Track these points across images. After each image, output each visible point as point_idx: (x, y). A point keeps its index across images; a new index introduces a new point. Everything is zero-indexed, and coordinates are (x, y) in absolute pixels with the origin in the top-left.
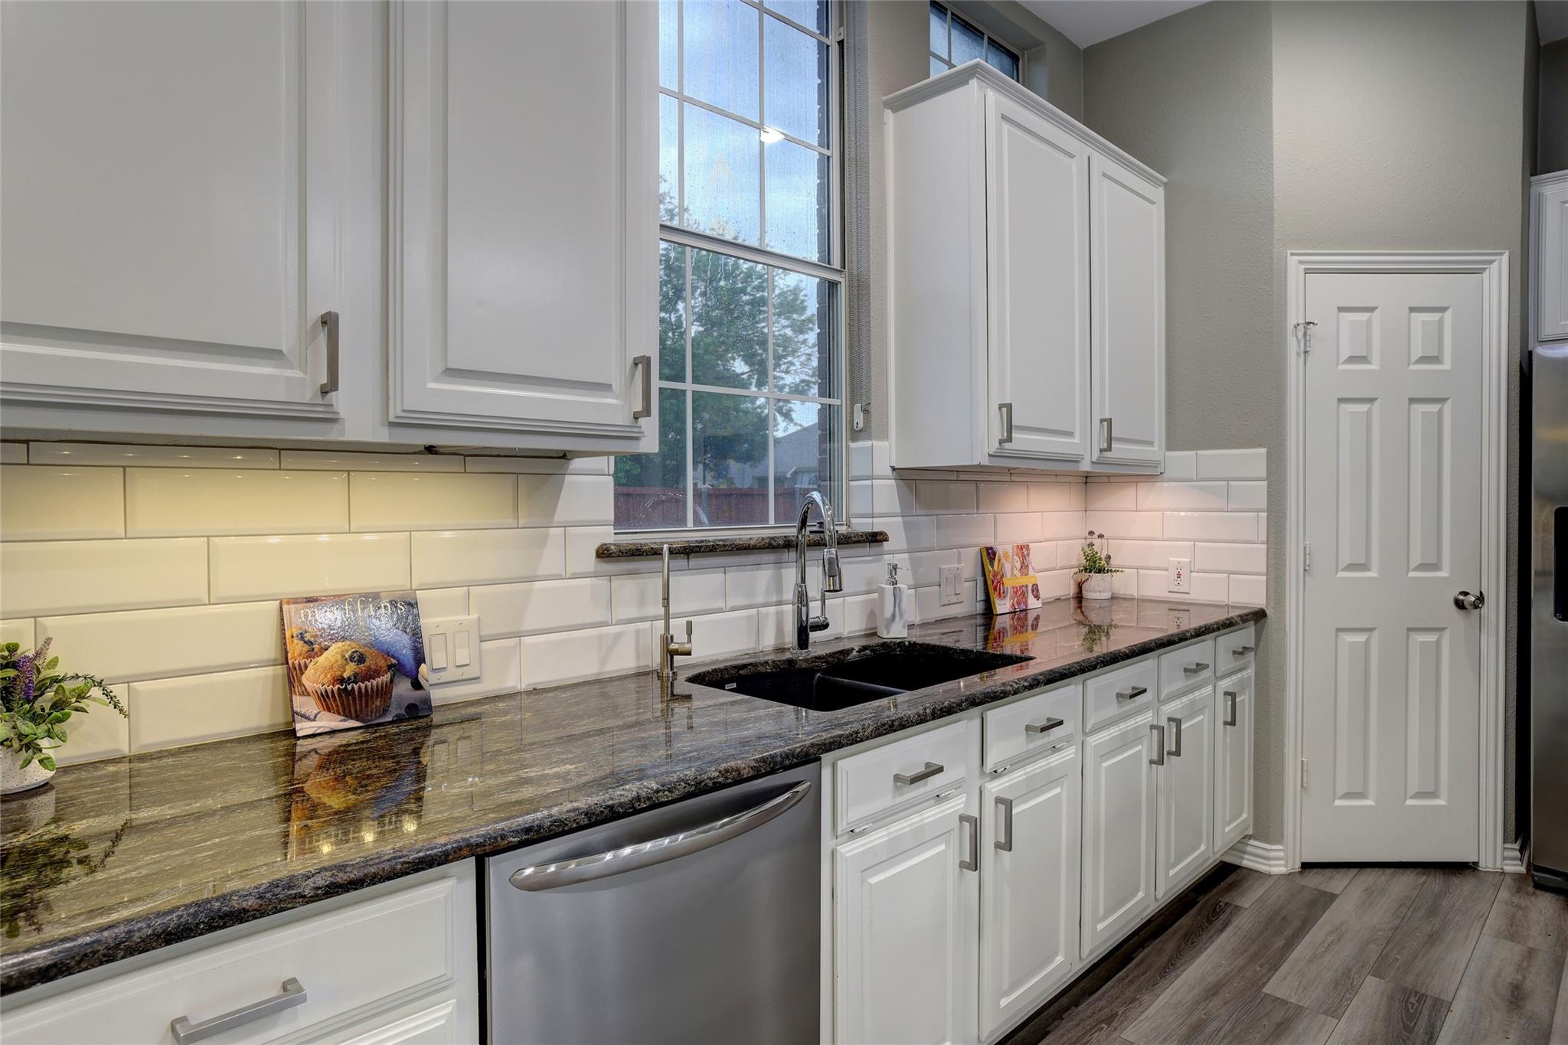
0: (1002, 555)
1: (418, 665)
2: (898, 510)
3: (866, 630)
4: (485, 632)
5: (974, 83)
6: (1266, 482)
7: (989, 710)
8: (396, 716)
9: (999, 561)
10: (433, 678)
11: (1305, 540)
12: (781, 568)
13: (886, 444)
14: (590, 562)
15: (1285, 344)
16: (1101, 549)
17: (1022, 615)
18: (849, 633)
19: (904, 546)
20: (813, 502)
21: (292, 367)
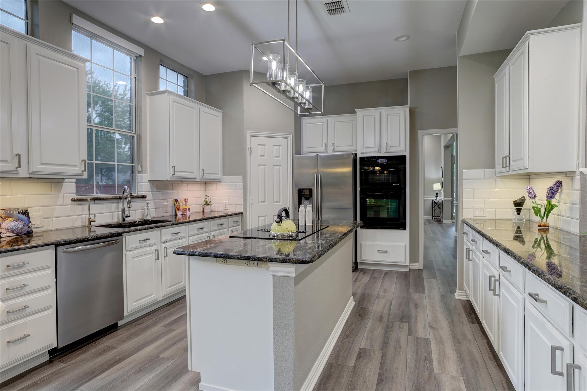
0: (179, 201)
1: (29, 223)
2: (150, 190)
3: (142, 218)
4: (44, 217)
5: (166, 94)
6: (242, 183)
7: (162, 229)
8: (25, 233)
9: (179, 202)
10: (33, 227)
11: (251, 196)
12: (118, 204)
13: (146, 175)
14: (70, 202)
15: (246, 152)
16: (208, 200)
17: (185, 215)
18: (137, 219)
19: (152, 199)
20: (125, 188)
21: (10, 164)
